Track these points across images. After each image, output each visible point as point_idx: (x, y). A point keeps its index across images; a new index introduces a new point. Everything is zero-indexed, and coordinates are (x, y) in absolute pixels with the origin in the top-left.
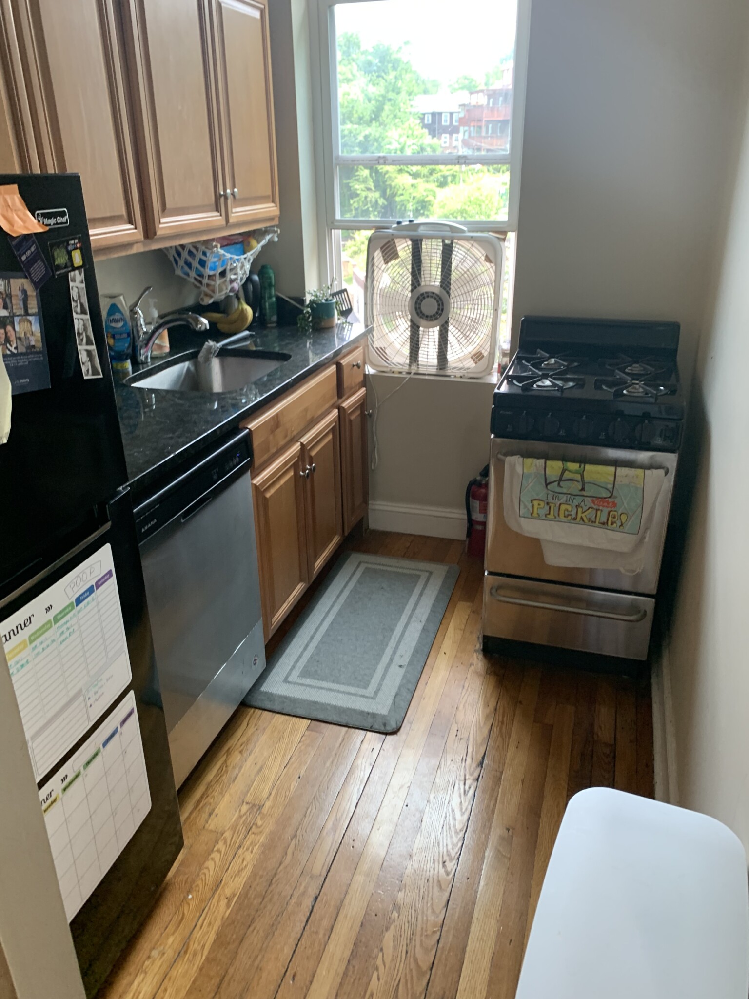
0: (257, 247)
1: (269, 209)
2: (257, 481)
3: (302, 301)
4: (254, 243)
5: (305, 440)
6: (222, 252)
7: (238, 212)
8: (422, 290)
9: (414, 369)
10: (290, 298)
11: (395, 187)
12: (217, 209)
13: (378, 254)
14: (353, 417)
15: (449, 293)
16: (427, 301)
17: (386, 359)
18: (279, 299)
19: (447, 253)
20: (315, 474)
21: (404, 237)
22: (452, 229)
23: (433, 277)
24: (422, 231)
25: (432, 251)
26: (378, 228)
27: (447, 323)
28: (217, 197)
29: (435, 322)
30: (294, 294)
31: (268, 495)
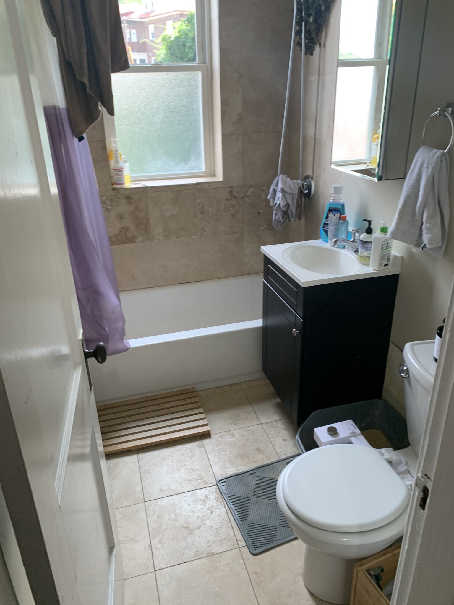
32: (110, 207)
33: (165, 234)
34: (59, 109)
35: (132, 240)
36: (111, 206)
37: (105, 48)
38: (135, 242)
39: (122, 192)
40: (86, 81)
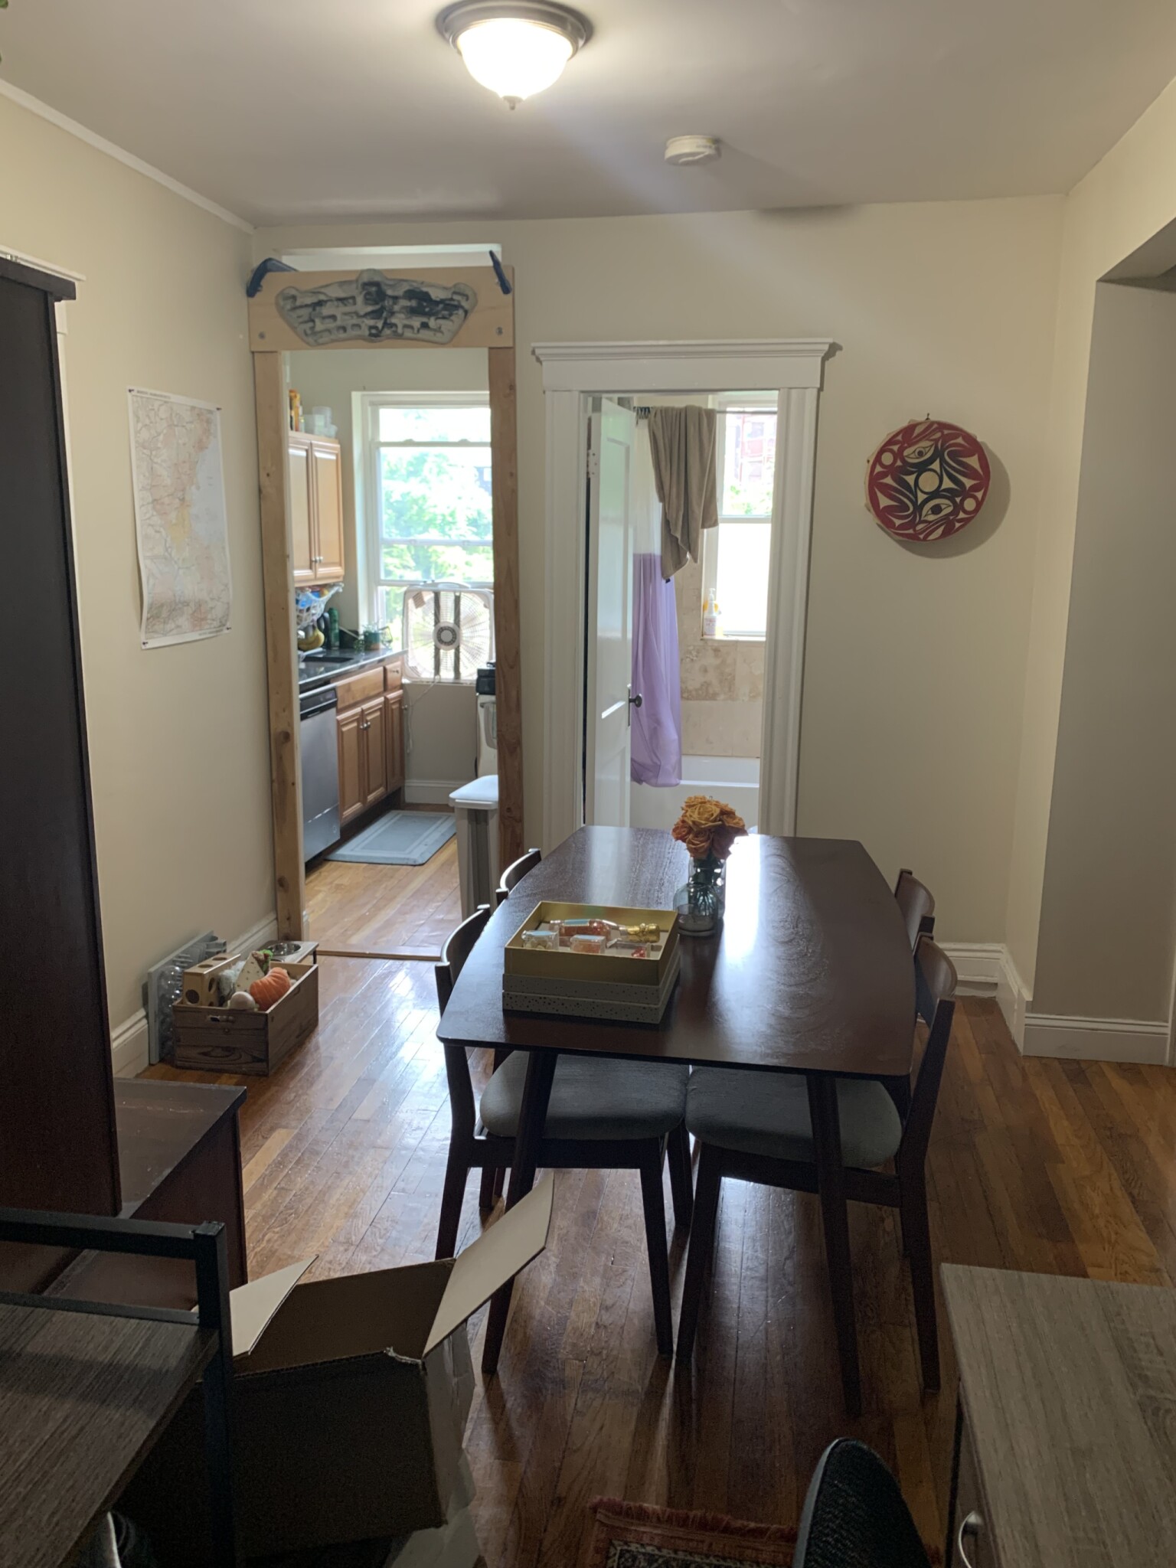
0: (328, 595)
1: (338, 570)
2: (340, 717)
3: (357, 633)
4: (326, 592)
5: (365, 706)
6: (310, 595)
7: (322, 571)
8: (442, 625)
9: (437, 677)
10: (350, 631)
11: (442, 566)
12: (311, 568)
13: (411, 602)
14: (394, 707)
15: (459, 627)
16: (445, 632)
17: (417, 673)
18: (341, 632)
19: (457, 600)
20: (370, 730)
21: (429, 591)
22: (461, 586)
23: (448, 618)
24: (440, 587)
25: (447, 602)
26: (411, 585)
27: (459, 647)
28: (311, 561)
29: (451, 646)
30: (353, 629)
31: (344, 729)
32: (695, 658)
33: (751, 695)
34: (654, 556)
35: (713, 697)
36: (697, 656)
37: (698, 511)
38: (715, 700)
39: (710, 643)
40: (679, 536)
